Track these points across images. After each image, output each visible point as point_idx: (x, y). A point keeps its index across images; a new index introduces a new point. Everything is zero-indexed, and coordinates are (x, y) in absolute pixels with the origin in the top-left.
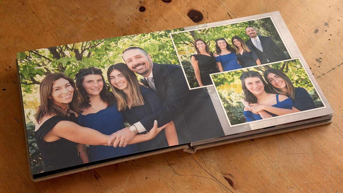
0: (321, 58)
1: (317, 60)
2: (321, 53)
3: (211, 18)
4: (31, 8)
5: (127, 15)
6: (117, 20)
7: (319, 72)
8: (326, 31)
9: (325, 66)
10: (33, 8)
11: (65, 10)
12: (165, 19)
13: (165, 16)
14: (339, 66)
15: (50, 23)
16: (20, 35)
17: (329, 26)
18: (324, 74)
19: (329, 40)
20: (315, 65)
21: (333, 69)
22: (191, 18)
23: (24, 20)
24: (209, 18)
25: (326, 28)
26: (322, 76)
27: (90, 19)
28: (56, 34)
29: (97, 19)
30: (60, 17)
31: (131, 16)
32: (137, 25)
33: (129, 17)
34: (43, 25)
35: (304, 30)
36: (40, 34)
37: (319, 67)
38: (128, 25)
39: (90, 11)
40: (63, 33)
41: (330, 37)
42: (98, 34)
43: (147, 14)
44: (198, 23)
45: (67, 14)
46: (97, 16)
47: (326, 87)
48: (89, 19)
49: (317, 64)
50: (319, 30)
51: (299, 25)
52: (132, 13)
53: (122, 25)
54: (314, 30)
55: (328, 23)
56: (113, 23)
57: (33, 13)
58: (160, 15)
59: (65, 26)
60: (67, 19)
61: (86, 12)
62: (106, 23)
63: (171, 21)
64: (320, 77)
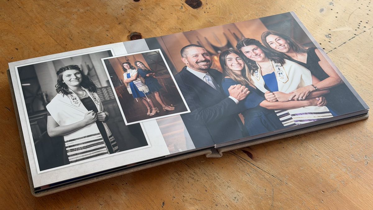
0: (330, 34)
1: (326, 36)
2: (330, 30)
3: (211, 4)
4: (17, 3)
5: (121, 5)
6: (111, 10)
7: (330, 46)
8: (332, 10)
9: (336, 41)
10: (19, 4)
11: (54, 3)
12: (162, 7)
13: (161, 5)
14: (349, 40)
15: (38, 16)
16: (6, 29)
17: (335, 5)
18: (336, 48)
19: (336, 17)
20: (325, 40)
21: (345, 43)
22: (189, 5)
23: (9, 14)
24: (208, 4)
25: (331, 7)
26: (334, 50)
27: (82, 10)
28: (45, 26)
29: (89, 11)
30: (49, 10)
31: (125, 6)
32: (132, 14)
33: (123, 7)
34: (31, 18)
35: (309, 10)
36: (28, 26)
37: (330, 42)
38: (123, 14)
39: (80, 3)
40: (53, 25)
41: (337, 15)
42: (91, 24)
43: (142, 3)
44: (197, 9)
45: (57, 8)
46: (89, 8)
47: (339, 60)
48: (80, 11)
49: (328, 39)
50: (324, 9)
51: (303, 5)
52: (126, 4)
53: (117, 14)
54: (319, 10)
55: (333, 2)
56: (106, 14)
57: (20, 8)
58: (156, 4)
59: (55, 18)
60: (56, 12)
61: (77, 4)
62: (99, 13)
63: (168, 8)
64: (331, 51)
